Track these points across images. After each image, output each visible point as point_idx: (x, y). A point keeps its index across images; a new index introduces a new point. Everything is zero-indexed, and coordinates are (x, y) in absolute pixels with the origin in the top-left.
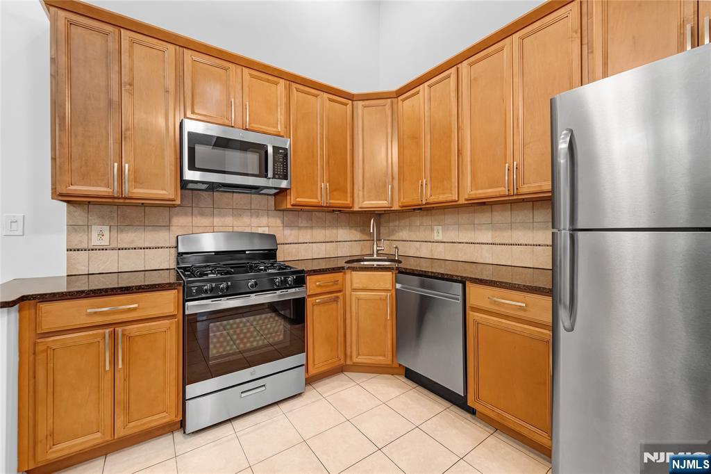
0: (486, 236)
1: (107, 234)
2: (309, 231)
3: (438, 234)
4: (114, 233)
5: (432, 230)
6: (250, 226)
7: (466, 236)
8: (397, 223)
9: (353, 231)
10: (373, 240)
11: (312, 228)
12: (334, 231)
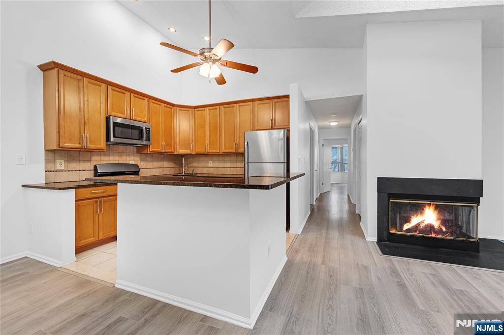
0: (229, 165)
1: (63, 164)
2: (152, 163)
3: (211, 164)
4: (67, 164)
5: (208, 163)
6: (126, 160)
7: (221, 165)
8: (191, 159)
9: (171, 163)
10: (182, 167)
11: (153, 161)
12: (163, 163)
